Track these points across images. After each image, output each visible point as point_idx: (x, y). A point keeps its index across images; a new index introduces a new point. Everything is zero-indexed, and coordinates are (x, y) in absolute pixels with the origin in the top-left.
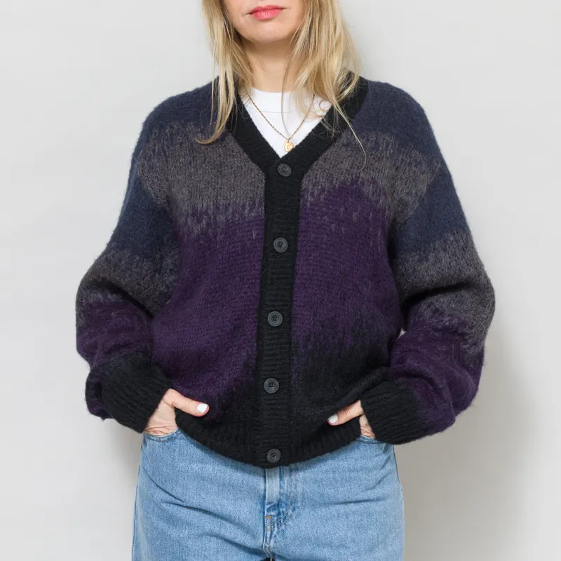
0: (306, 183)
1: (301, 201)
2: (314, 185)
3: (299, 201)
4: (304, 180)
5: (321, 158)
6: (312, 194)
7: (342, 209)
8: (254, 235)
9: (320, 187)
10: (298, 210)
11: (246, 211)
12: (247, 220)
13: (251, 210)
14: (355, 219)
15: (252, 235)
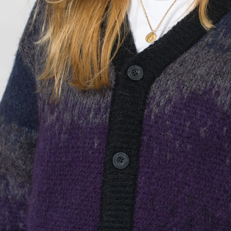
0: (155, 89)
1: (146, 111)
2: (162, 93)
3: (143, 110)
4: (154, 85)
5: (179, 60)
6: (158, 105)
7: (188, 124)
8: (96, 145)
9: (167, 97)
10: (141, 122)
11: (91, 116)
12: (90, 126)
13: (95, 117)
14: (203, 135)
15: (93, 143)
